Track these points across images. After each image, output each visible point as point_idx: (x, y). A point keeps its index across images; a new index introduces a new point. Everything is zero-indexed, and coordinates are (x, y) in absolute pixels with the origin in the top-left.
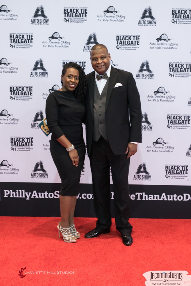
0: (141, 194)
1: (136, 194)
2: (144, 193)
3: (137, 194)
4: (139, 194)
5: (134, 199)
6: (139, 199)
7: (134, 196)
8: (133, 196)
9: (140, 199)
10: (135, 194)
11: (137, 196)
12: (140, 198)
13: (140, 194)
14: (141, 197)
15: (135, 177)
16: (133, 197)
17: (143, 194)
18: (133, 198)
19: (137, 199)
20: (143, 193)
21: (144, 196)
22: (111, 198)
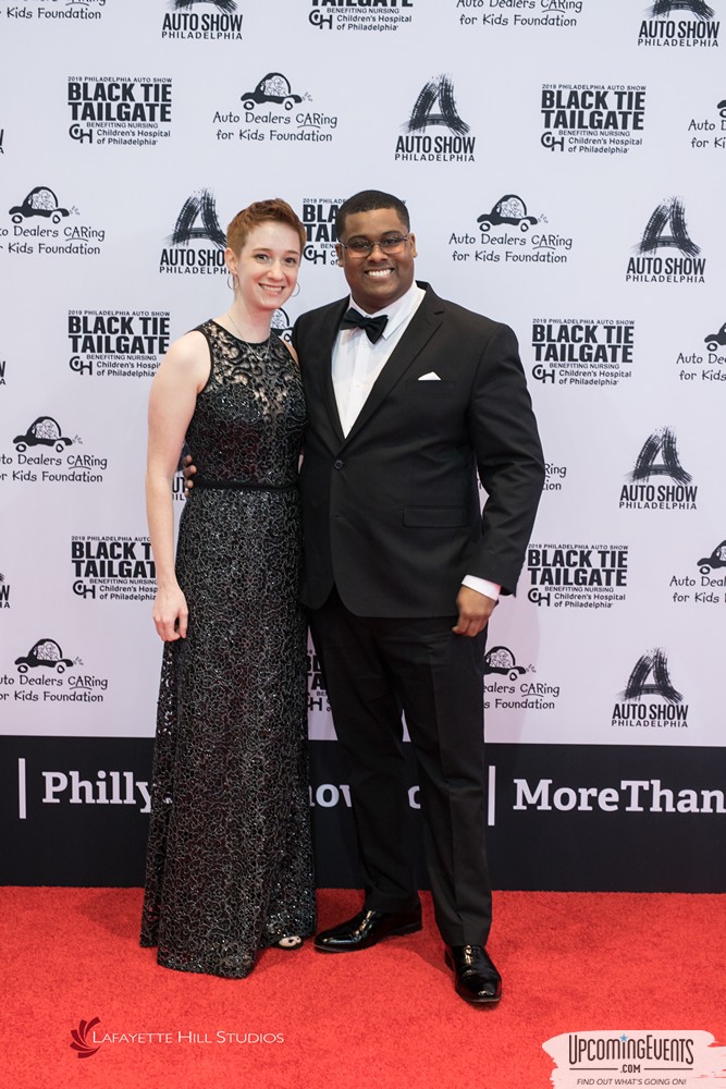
0: (646, 788)
1: (624, 785)
2: (656, 783)
3: (629, 788)
4: (635, 785)
5: (615, 808)
6: (634, 807)
7: (615, 797)
8: (609, 795)
9: (641, 809)
10: (618, 788)
11: (625, 796)
12: (639, 806)
13: (641, 788)
14: (646, 797)
15: (618, 712)
16: (609, 799)
17: (651, 786)
18: (609, 804)
19: (628, 809)
20: (653, 782)
21: (657, 794)
22: (515, 804)
